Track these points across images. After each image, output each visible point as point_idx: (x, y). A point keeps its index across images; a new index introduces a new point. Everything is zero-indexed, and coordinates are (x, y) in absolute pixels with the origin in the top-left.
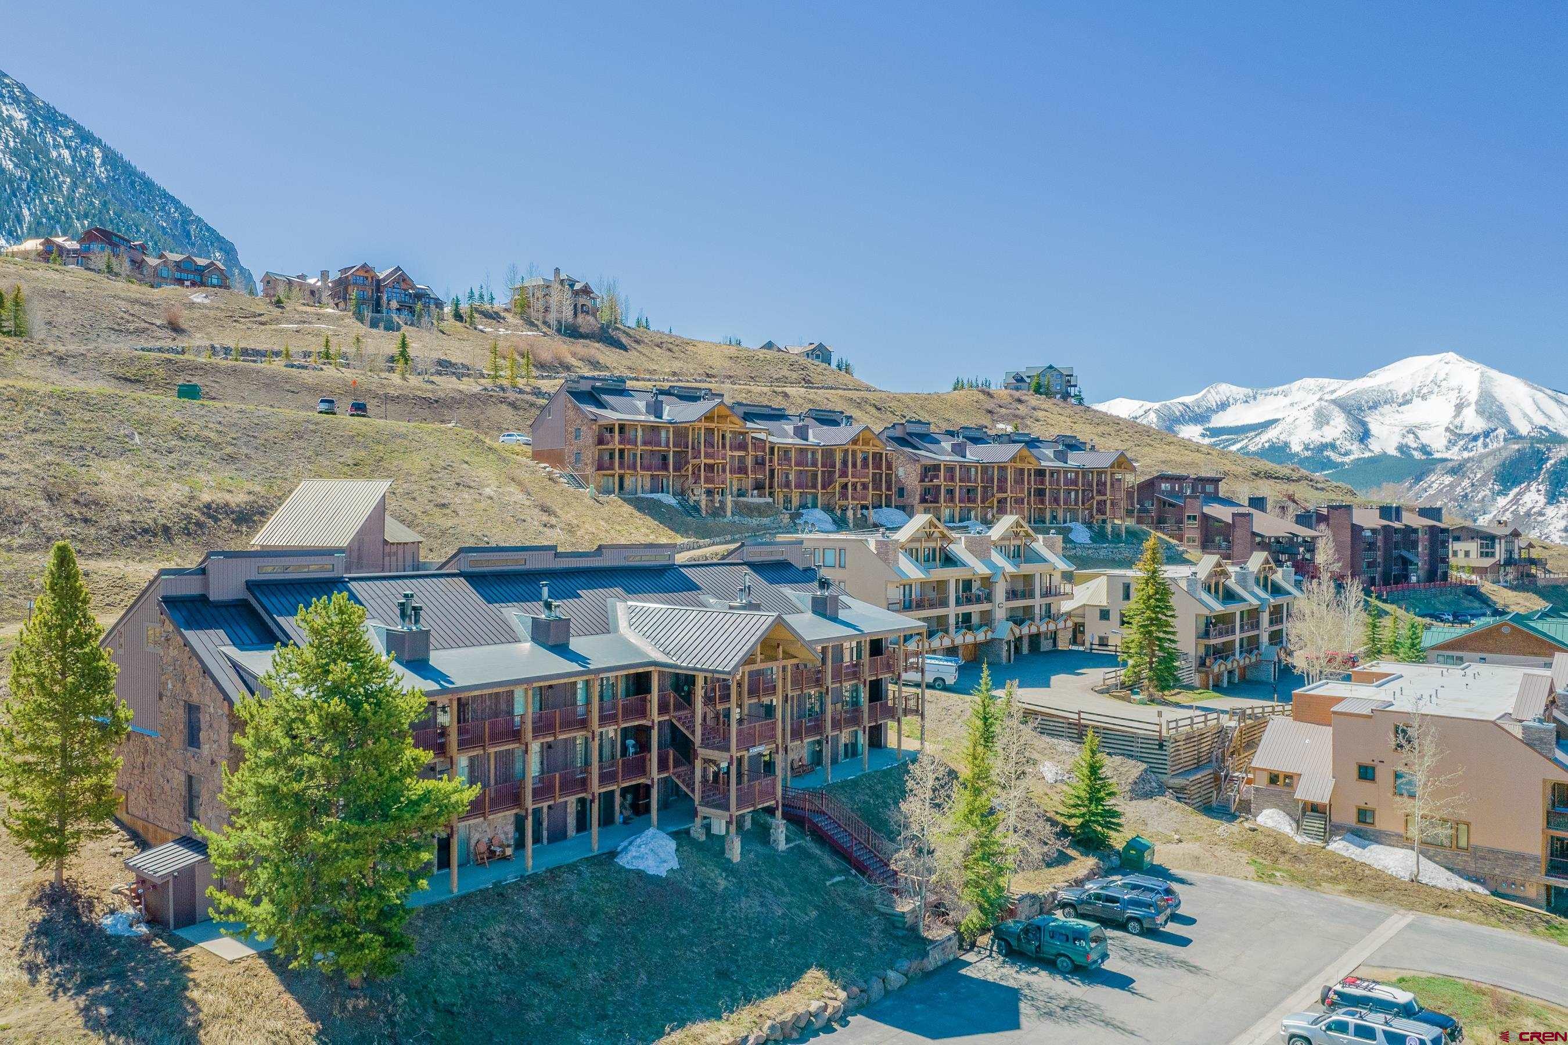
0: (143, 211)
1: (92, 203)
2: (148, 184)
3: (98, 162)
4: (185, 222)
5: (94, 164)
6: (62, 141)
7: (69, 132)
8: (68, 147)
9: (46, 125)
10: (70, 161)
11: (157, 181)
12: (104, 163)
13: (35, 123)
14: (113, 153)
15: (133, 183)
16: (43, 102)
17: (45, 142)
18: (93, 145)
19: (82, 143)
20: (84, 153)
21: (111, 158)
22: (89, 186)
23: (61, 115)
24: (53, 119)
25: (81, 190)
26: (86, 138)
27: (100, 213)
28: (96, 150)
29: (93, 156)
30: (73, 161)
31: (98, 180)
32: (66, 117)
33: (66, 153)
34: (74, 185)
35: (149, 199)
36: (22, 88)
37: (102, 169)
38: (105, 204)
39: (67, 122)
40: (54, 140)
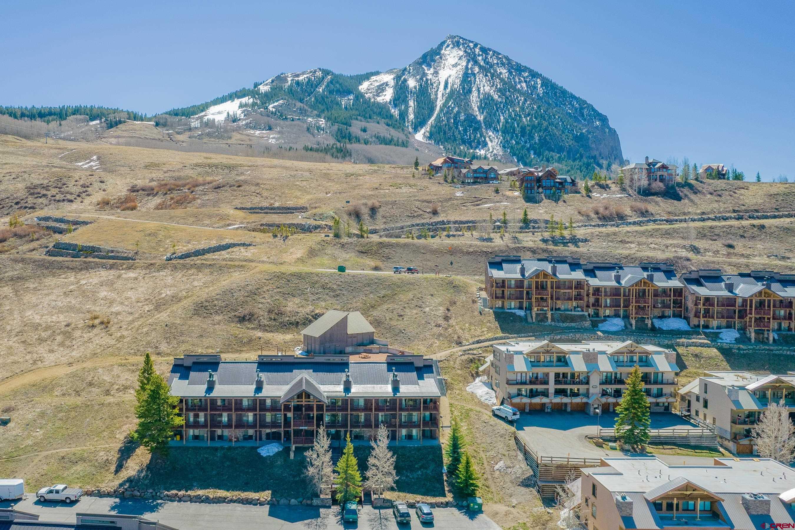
0: (560, 106)
1: (533, 108)
2: (564, 92)
3: (539, 86)
4: (582, 109)
5: (537, 87)
6: (523, 79)
7: (527, 74)
8: (526, 82)
9: (516, 73)
10: (526, 89)
11: (569, 90)
12: (542, 86)
13: (510, 73)
14: (548, 80)
15: (556, 93)
16: (516, 62)
17: (515, 82)
18: (537, 78)
19: (532, 78)
20: (533, 83)
21: (546, 83)
22: (533, 99)
23: (523, 67)
24: (519, 69)
25: (528, 102)
26: (534, 75)
27: (536, 112)
28: (538, 80)
29: (537, 83)
30: (527, 88)
31: (538, 95)
32: (526, 67)
33: (524, 85)
34: (525, 100)
35: (563, 100)
36: (507, 58)
37: (541, 89)
38: (539, 107)
39: (526, 69)
40: (519, 79)
